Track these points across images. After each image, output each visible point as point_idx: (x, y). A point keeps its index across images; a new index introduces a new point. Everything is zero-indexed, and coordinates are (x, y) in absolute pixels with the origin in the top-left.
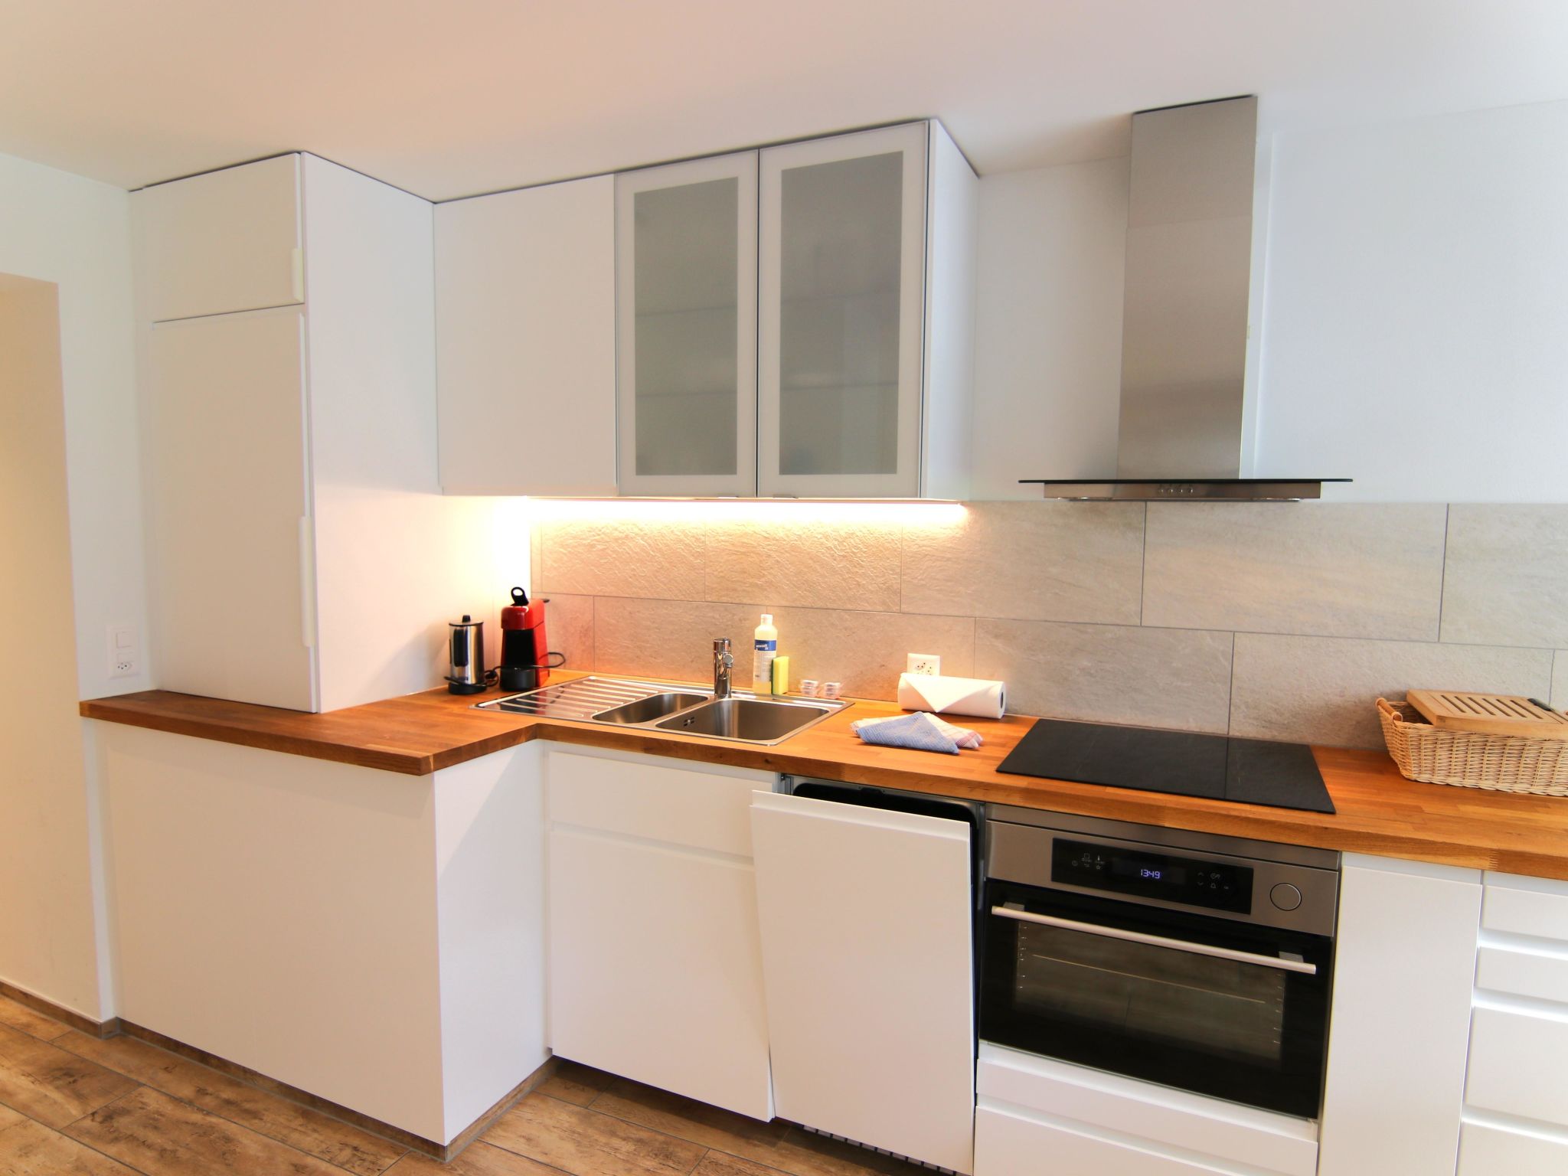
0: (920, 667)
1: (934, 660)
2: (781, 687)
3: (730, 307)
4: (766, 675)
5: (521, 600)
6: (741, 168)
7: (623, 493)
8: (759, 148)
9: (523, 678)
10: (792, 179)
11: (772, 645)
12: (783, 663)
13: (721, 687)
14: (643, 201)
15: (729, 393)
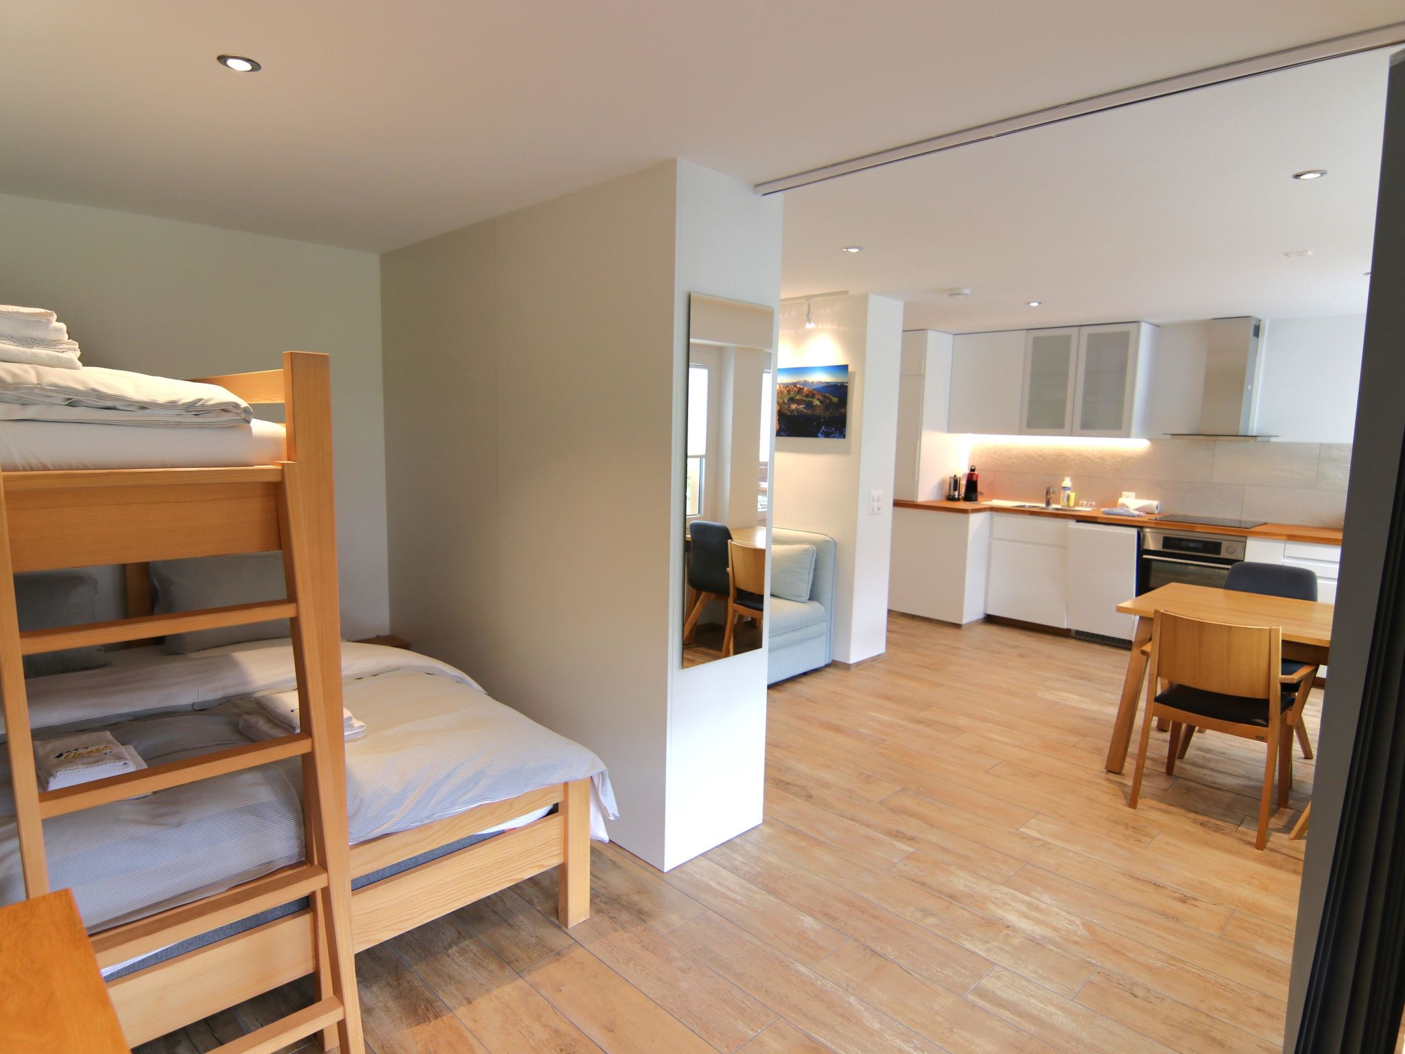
0: (1127, 497)
1: (1133, 494)
2: (1072, 503)
3: (1066, 374)
4: (1066, 499)
5: (973, 470)
6: (1074, 331)
7: (1020, 433)
8: (1080, 326)
9: (974, 497)
10: (1091, 337)
11: (1069, 489)
12: (1073, 495)
13: (1048, 503)
14: (1036, 341)
15: (1063, 402)
